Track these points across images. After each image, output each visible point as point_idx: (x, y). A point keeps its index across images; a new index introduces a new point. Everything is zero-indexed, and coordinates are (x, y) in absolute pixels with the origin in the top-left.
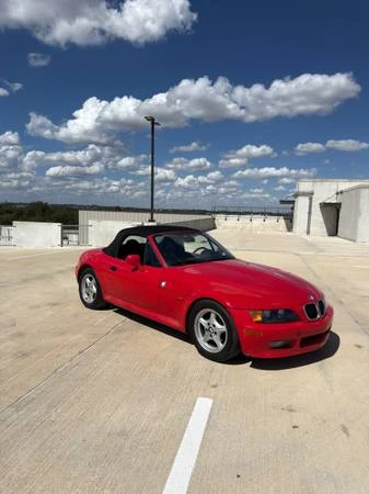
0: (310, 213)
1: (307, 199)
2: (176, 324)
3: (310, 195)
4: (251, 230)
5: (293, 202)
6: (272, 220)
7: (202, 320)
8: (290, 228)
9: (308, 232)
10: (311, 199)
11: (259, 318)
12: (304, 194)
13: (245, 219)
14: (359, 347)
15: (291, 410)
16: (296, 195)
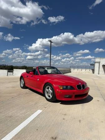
0: (99, 68)
1: (98, 64)
2: (41, 91)
3: (99, 63)
4: (81, 73)
5: (94, 65)
6: (88, 70)
7: (47, 89)
8: (93, 73)
9: (99, 74)
10: (99, 64)
11: (62, 88)
12: (97, 62)
13: (80, 70)
14: (98, 101)
15: (65, 115)
16: (95, 63)
